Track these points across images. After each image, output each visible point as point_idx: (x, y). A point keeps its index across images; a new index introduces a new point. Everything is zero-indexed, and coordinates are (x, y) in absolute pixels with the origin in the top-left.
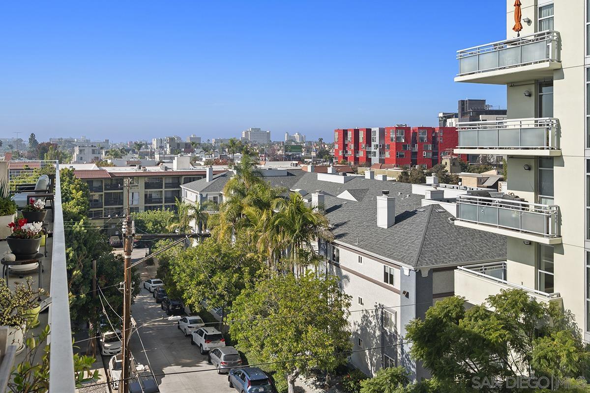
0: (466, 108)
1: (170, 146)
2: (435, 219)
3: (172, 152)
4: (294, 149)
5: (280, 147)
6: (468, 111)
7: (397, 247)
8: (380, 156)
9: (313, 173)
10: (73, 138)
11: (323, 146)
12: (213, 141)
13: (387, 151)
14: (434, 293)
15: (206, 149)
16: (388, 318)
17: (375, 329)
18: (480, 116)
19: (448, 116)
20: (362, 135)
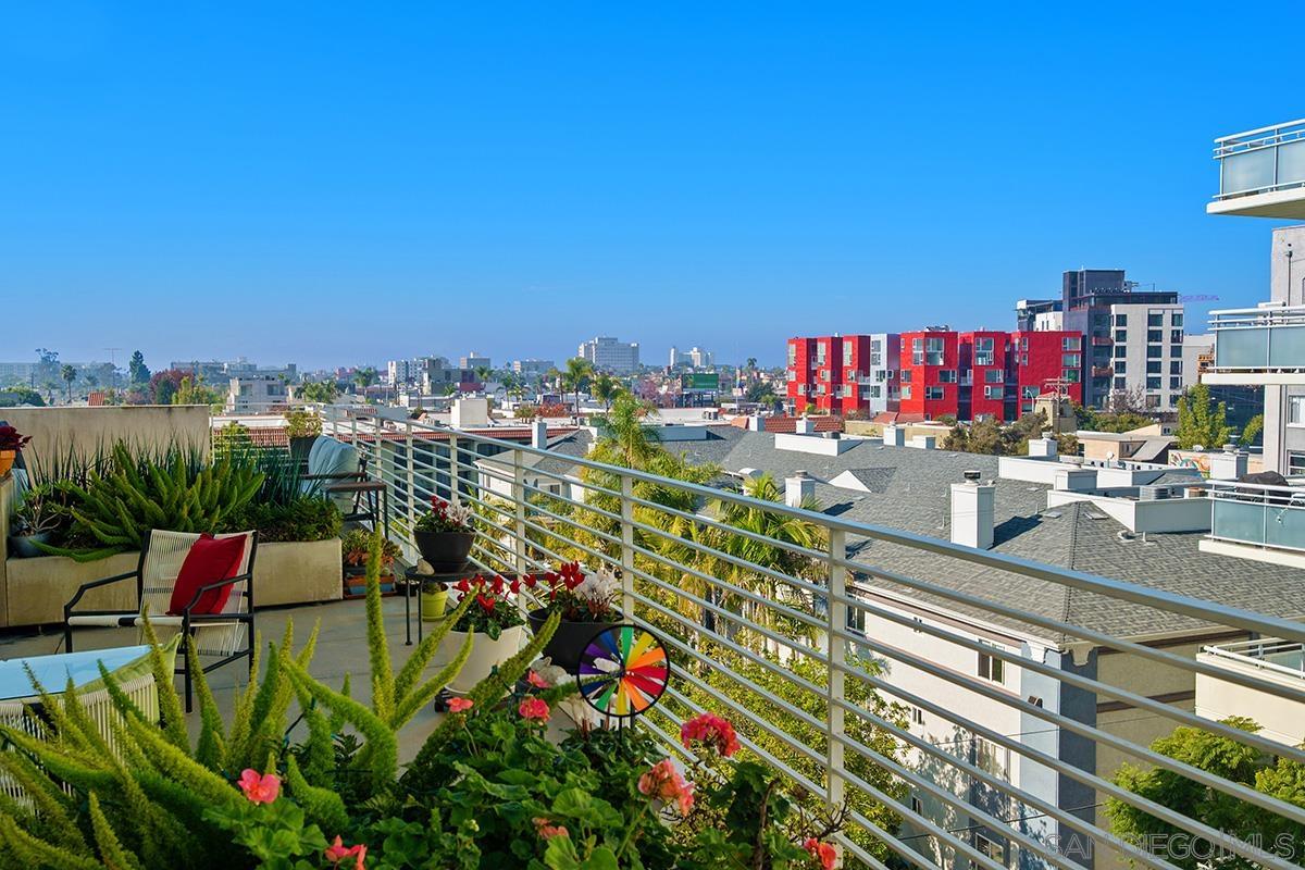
0: (1082, 289)
1: (430, 377)
2: (1087, 534)
3: (435, 389)
4: (702, 381)
5: (664, 379)
6: (1085, 295)
7: (1007, 598)
8: (890, 396)
9: (762, 434)
10: (219, 361)
11: (755, 374)
12: (517, 367)
13: (906, 385)
14: (1098, 702)
15: (509, 384)
16: (988, 756)
17: (953, 777)
18: (1113, 306)
19: (1037, 308)
20: (848, 350)
